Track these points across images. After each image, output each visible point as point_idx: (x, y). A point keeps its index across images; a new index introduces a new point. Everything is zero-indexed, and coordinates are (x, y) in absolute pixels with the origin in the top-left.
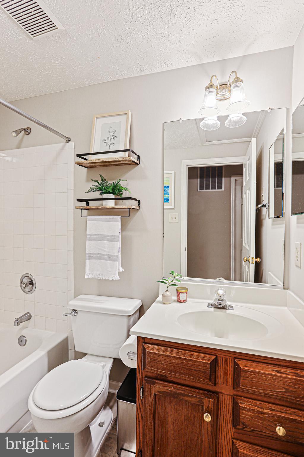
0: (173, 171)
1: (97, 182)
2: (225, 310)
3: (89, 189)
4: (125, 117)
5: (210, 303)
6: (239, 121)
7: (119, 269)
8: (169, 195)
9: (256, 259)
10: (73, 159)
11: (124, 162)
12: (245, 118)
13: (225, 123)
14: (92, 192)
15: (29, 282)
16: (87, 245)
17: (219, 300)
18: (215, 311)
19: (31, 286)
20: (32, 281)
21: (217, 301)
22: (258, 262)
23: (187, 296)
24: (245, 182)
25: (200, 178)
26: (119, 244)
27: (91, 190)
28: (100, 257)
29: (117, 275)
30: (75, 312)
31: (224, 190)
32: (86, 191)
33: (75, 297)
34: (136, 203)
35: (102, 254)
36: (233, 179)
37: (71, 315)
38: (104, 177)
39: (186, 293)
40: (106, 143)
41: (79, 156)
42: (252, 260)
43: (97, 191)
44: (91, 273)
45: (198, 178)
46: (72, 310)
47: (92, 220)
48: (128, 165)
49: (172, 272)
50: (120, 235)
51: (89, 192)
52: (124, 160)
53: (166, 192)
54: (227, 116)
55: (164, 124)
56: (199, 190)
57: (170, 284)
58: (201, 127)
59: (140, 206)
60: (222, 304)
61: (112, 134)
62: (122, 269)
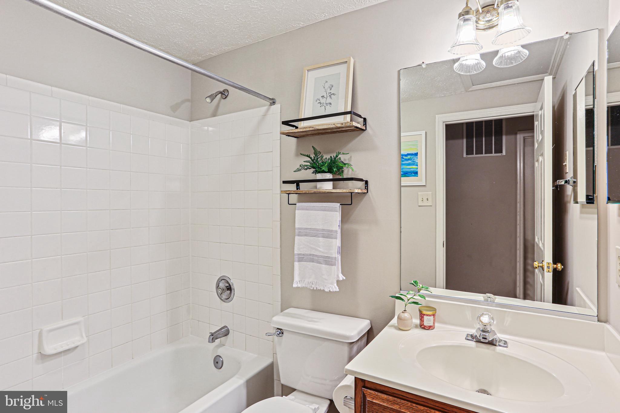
0: (422, 131)
1: (309, 157)
2: (493, 347)
3: (298, 167)
4: (345, 66)
5: (471, 334)
6: (517, 57)
7: (338, 276)
8: (417, 165)
9: (555, 266)
10: (279, 128)
11: (344, 129)
12: (526, 52)
13: (493, 62)
14: (303, 171)
15: (226, 287)
16: (296, 242)
17: (483, 331)
18: (477, 347)
19: (229, 292)
20: (230, 285)
21: (480, 332)
22: (558, 270)
23: (434, 321)
24: (537, 143)
25: (467, 138)
26: (338, 242)
27: (301, 168)
28: (311, 258)
29: (336, 285)
30: (280, 332)
31: (505, 155)
32: (294, 170)
33: (282, 311)
34: (361, 184)
35: (316, 256)
36: (520, 137)
37: (275, 336)
38: (318, 149)
39: (434, 315)
40: (320, 103)
41: (286, 123)
42: (548, 267)
43: (310, 169)
44: (301, 280)
45: (463, 138)
46: (276, 329)
47: (303, 209)
48: (350, 131)
49: (415, 282)
50: (339, 228)
51: (298, 170)
52: (343, 126)
53: (413, 161)
54: (497, 52)
55: (399, 71)
56: (465, 155)
57: (409, 301)
58: (455, 70)
59: (367, 189)
60: (487, 338)
61: (329, 91)
62: (342, 276)
